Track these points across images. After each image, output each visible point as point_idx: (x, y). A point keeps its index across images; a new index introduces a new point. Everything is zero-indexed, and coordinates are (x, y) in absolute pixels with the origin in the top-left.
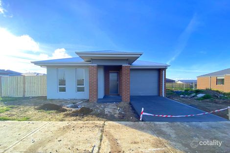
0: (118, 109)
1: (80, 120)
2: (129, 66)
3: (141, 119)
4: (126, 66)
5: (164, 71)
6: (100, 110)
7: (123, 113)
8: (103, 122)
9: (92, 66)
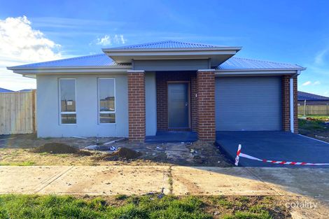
0: (192, 151)
1: (126, 165)
2: (213, 73)
3: (236, 164)
4: (205, 73)
5: (292, 80)
6: (157, 153)
7: (202, 157)
8: (168, 167)
9: (134, 74)
